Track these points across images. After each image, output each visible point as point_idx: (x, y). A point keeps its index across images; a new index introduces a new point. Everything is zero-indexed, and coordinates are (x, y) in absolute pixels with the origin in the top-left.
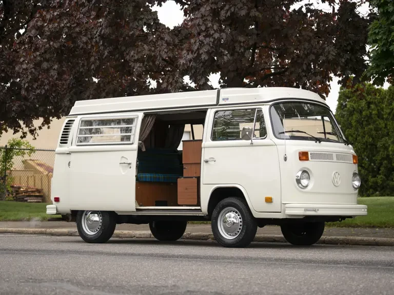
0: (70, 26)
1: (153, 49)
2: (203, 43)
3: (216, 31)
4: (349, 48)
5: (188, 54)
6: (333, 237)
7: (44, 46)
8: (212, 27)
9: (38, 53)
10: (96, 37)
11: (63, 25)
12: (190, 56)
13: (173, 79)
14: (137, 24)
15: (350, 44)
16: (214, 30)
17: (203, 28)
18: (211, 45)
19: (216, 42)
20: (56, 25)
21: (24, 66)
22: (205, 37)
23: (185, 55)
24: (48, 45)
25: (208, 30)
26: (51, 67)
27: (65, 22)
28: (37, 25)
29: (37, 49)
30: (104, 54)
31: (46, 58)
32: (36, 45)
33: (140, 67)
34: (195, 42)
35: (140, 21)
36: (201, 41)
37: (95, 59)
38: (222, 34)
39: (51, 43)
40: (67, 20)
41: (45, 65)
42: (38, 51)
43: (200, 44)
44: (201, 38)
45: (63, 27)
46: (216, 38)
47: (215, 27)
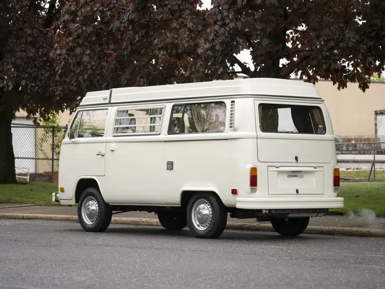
0: (103, 9)
1: (176, 36)
2: (218, 33)
3: (231, 20)
4: (373, 34)
5: (205, 44)
6: (331, 228)
7: (77, 31)
8: (228, 16)
9: (71, 38)
10: (125, 22)
11: (95, 9)
12: (207, 46)
13: (195, 69)
14: (162, 10)
15: (374, 30)
16: (229, 19)
17: (219, 17)
18: (227, 35)
19: (231, 32)
20: (89, 9)
21: (58, 52)
22: (221, 26)
23: (203, 44)
24: (80, 30)
25: (224, 20)
26: (84, 53)
27: (98, 6)
28: (70, 10)
29: (70, 35)
30: (135, 39)
31: (79, 43)
32: (69, 30)
33: (163, 55)
34: (211, 32)
35: (165, 8)
36: (216, 31)
37: (127, 45)
38: (237, 23)
39: (84, 28)
40: (99, 4)
41: (78, 50)
42: (71, 36)
43: (215, 34)
44: (217, 27)
45: (96, 11)
46: (231, 27)
47: (231, 16)
